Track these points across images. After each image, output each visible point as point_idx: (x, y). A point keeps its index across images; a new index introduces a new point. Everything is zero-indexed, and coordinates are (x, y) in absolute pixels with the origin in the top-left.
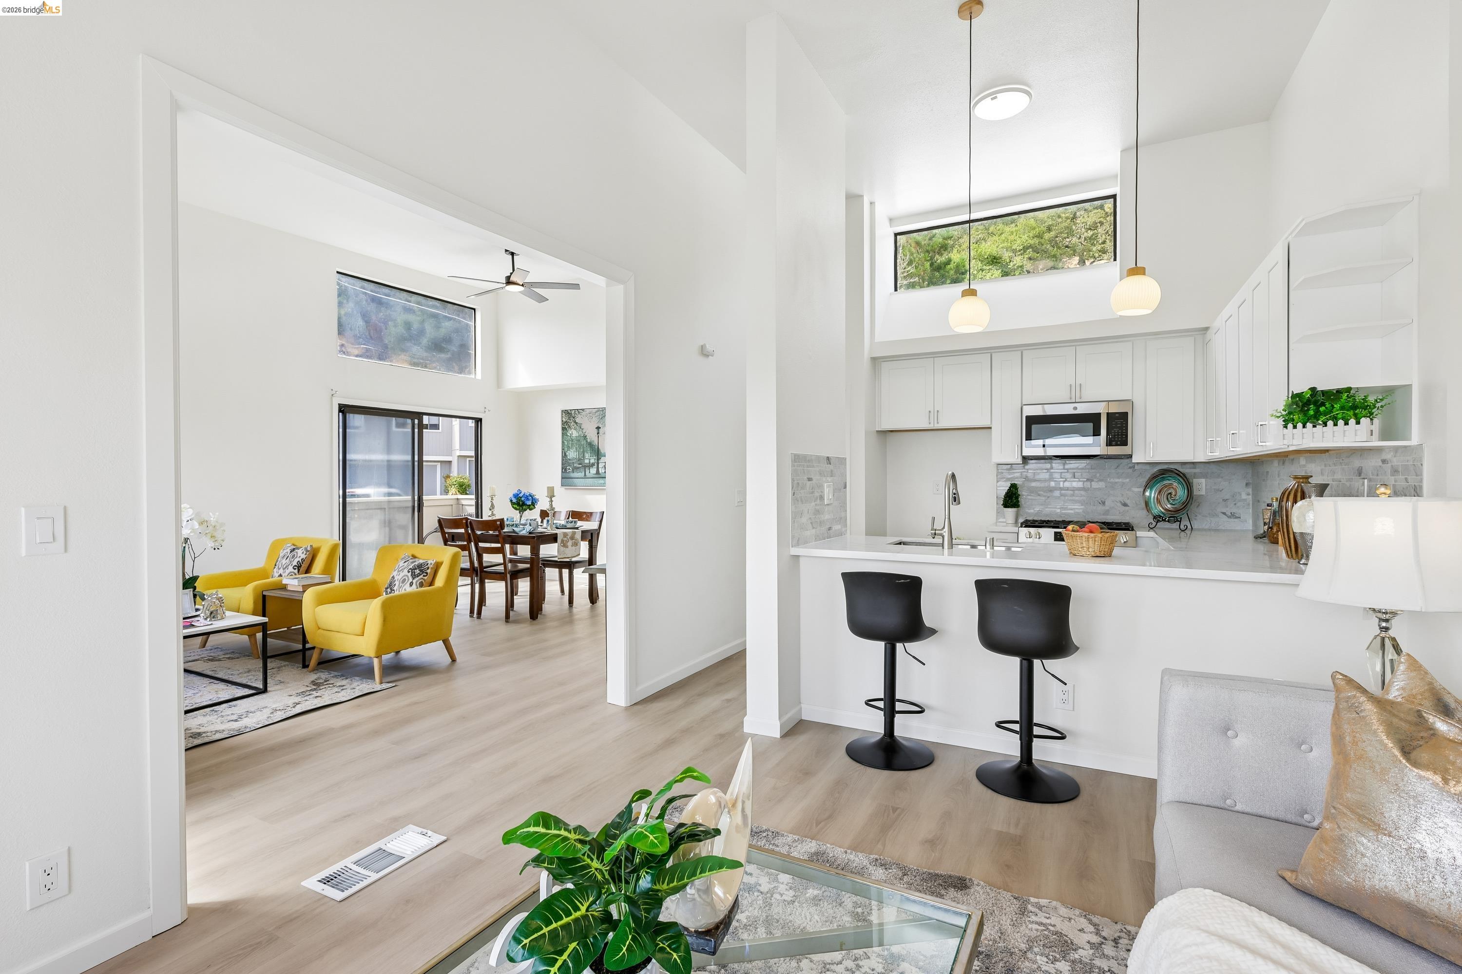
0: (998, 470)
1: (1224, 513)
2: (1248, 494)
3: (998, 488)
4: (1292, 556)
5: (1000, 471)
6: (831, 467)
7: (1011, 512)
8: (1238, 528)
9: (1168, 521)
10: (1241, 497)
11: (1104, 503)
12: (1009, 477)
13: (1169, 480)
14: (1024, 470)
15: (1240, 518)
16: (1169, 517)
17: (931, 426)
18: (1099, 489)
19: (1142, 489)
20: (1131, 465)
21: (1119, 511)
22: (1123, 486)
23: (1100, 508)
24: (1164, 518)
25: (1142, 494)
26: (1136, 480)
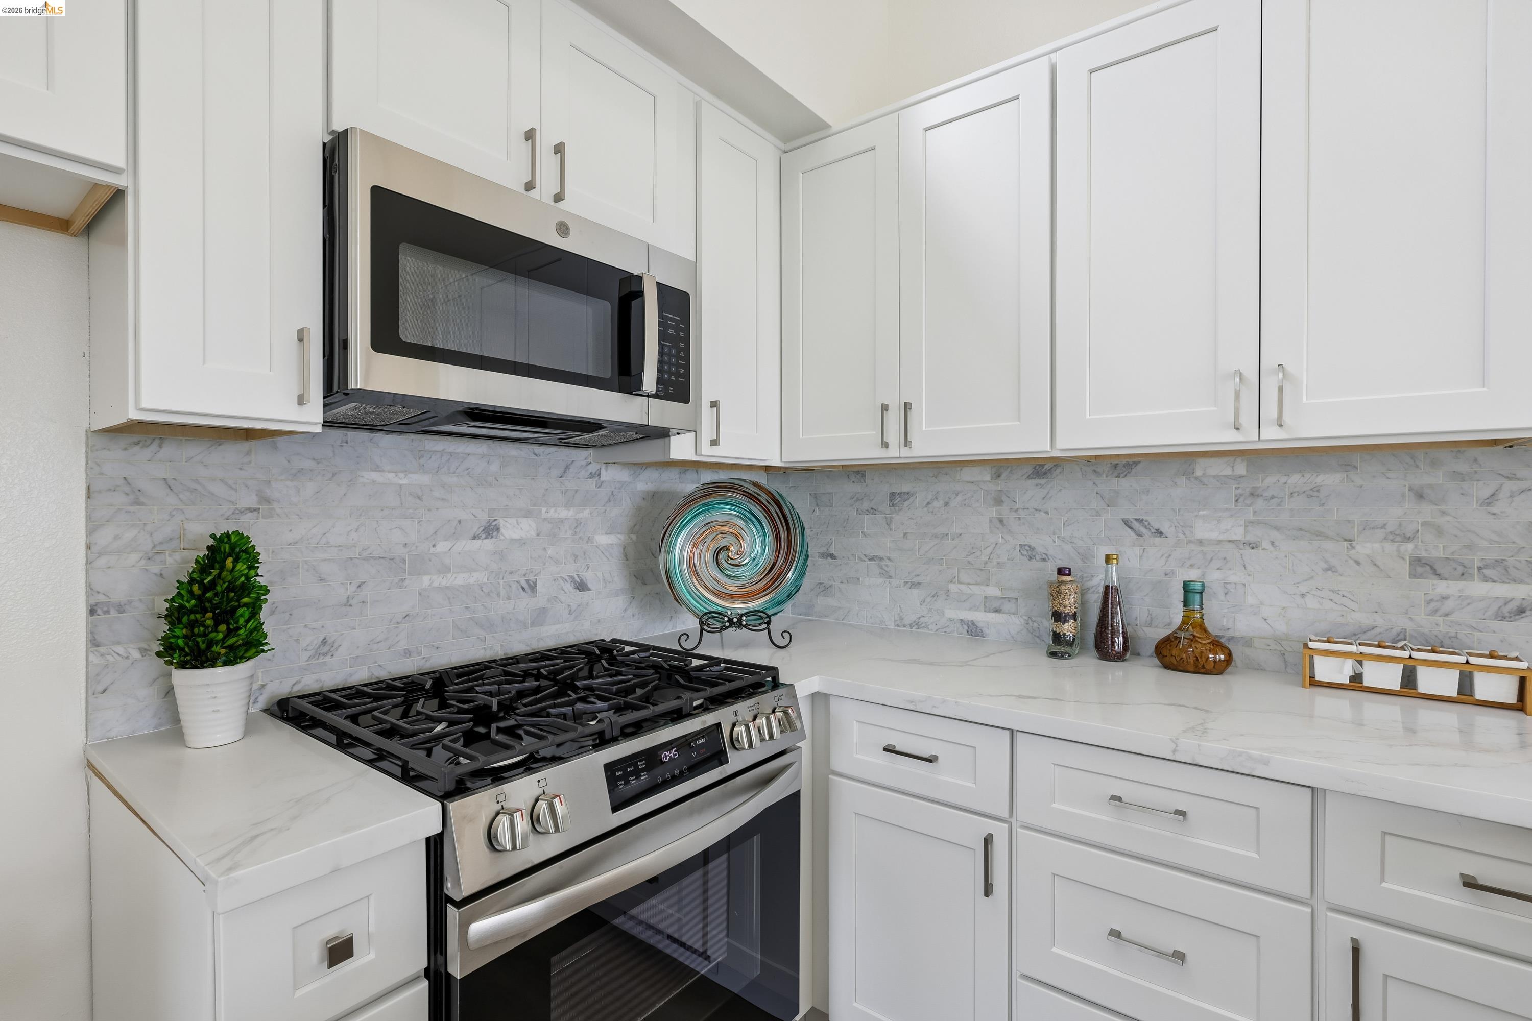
9: (746, 626)
11: (533, 587)
13: (721, 512)
16: (745, 616)
18: (522, 542)
19: (619, 536)
20: (593, 468)
21: (569, 606)
22: (578, 530)
23: (525, 605)
24: (735, 620)
25: (622, 550)
26: (605, 512)
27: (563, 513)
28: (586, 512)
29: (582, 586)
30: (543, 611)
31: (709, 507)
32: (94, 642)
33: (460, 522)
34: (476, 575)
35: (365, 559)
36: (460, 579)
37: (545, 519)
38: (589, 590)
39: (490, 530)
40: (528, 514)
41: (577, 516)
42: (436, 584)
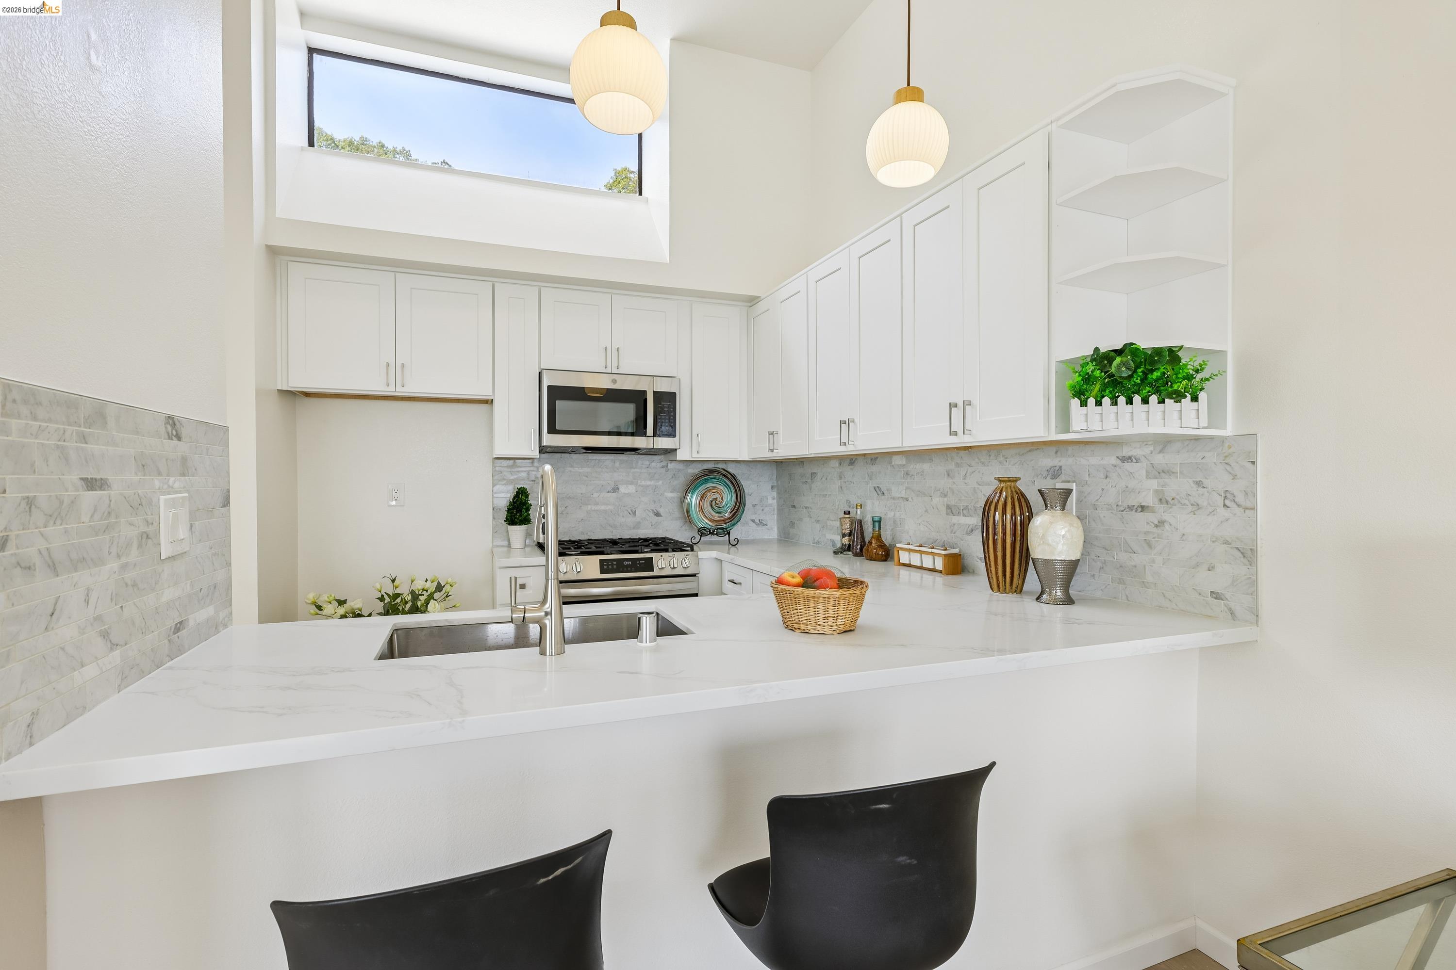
0: (494, 467)
1: (753, 521)
2: (774, 499)
3: (495, 495)
4: (998, 586)
5: (497, 469)
6: (182, 447)
7: (517, 532)
8: (766, 537)
9: (716, 534)
10: (768, 502)
11: (634, 513)
12: (512, 478)
13: (713, 482)
14: (532, 469)
15: (767, 525)
16: (717, 529)
17: (390, 391)
18: (629, 495)
19: (678, 494)
20: (664, 464)
21: (651, 522)
22: (656, 490)
23: (630, 520)
24: (712, 531)
25: (679, 500)
26: (670, 483)
27: (648, 483)
28: (661, 482)
29: (658, 514)
30: (639, 523)
31: (706, 481)
32: (494, 518)
33: (602, 486)
34: (609, 506)
35: (568, 498)
36: (603, 507)
37: (640, 485)
38: (661, 516)
39: (615, 489)
40: (632, 483)
41: (656, 484)
42: (593, 509)
